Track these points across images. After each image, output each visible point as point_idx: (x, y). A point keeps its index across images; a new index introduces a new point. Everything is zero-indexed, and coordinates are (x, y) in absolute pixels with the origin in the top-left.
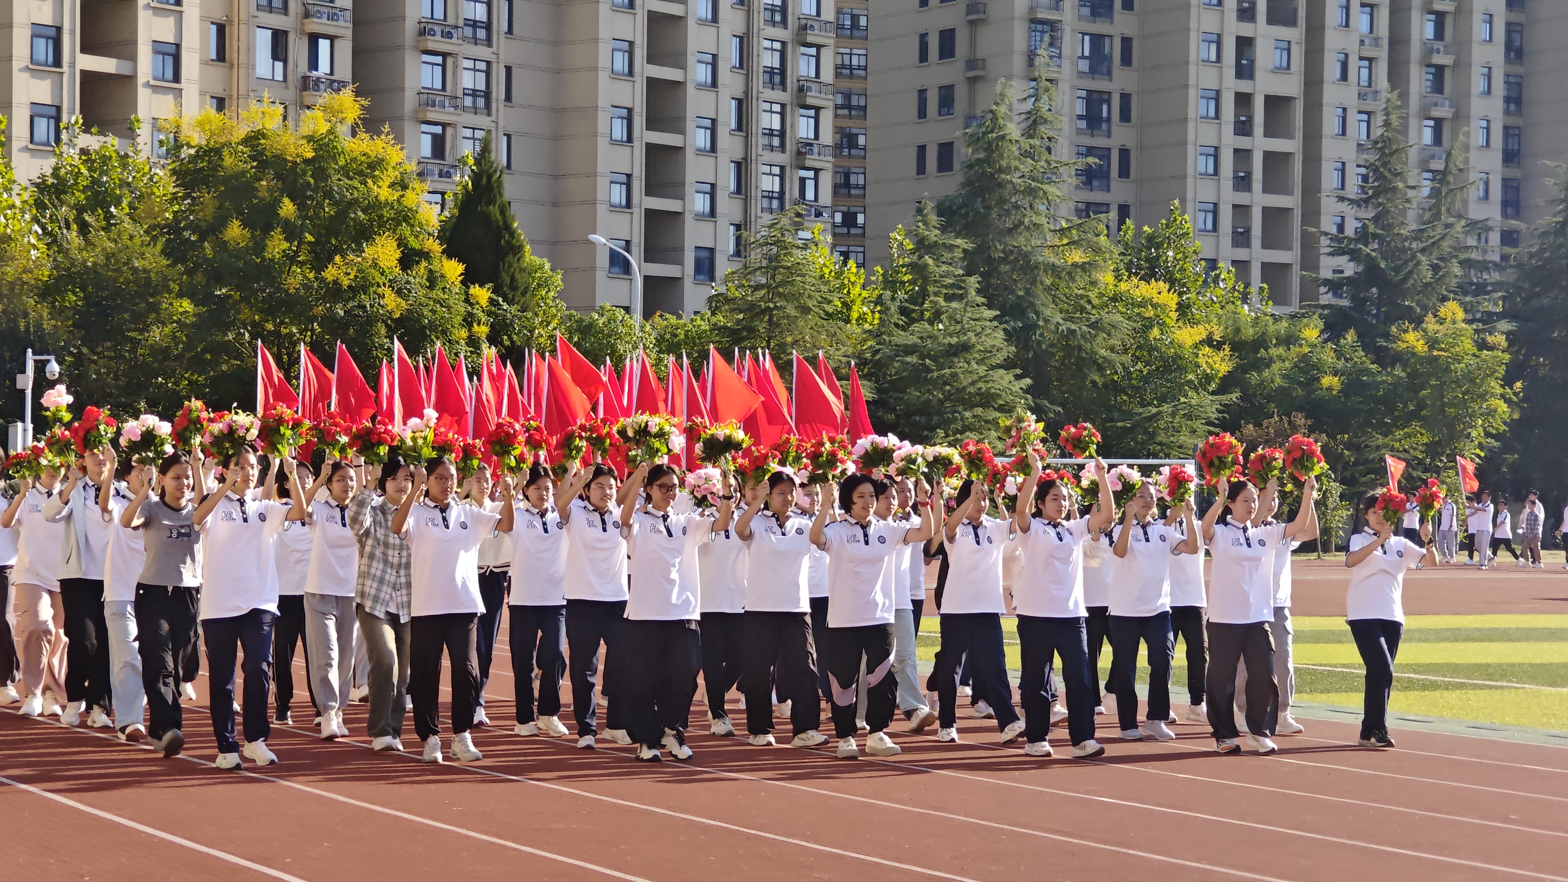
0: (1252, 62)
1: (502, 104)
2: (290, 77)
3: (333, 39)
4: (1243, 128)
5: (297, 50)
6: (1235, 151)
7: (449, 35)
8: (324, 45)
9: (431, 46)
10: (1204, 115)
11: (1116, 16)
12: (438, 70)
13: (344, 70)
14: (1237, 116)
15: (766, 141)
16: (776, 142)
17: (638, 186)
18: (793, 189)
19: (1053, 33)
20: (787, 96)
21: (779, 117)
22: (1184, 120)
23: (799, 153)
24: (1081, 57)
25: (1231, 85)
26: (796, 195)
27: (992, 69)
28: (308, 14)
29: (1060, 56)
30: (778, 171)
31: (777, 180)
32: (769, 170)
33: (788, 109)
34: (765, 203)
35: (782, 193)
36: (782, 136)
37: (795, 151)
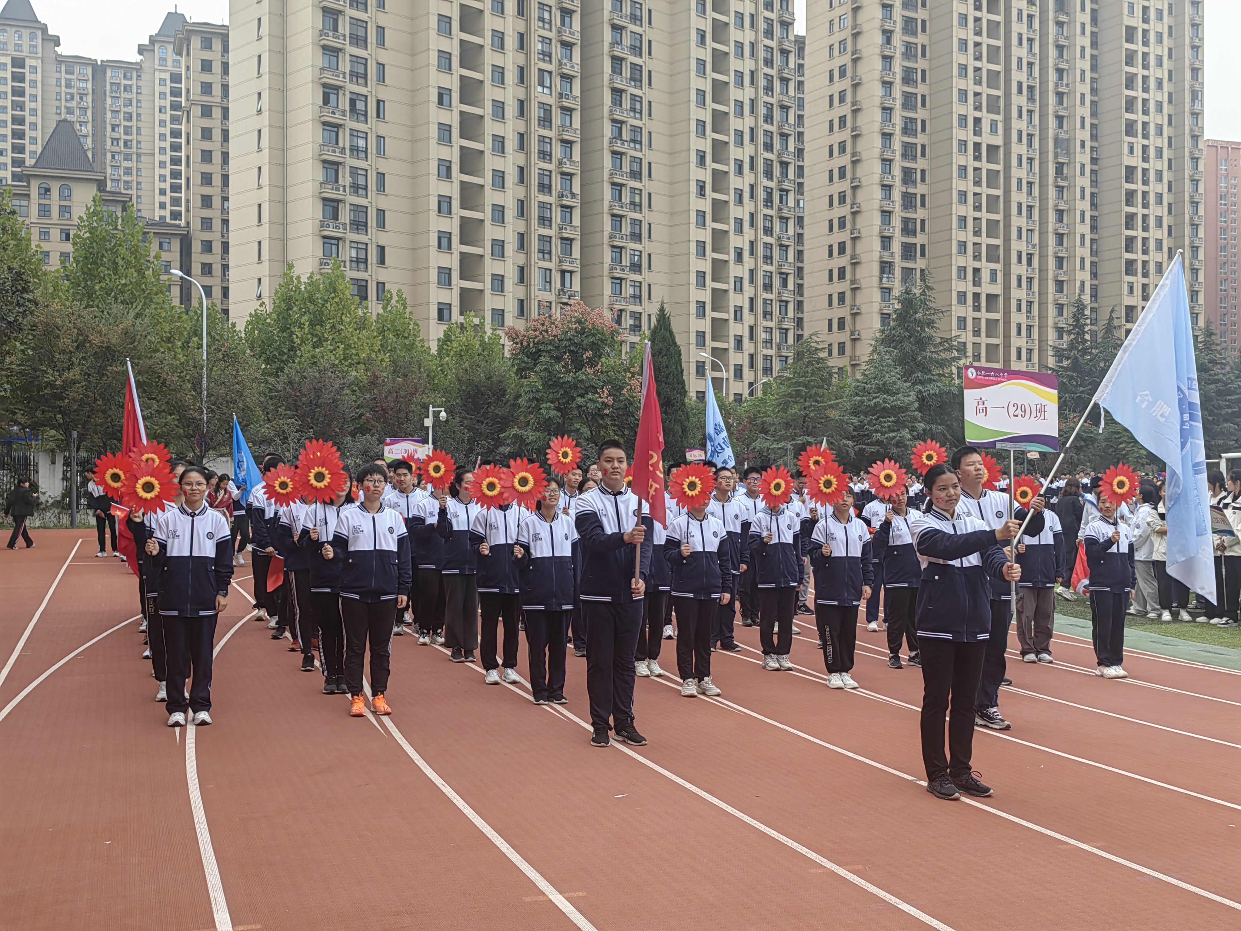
0: (980, 279)
2: (553, 290)
3: (571, 272)
4: (977, 308)
5: (556, 278)
6: (974, 319)
7: (623, 270)
8: (567, 275)
9: (615, 275)
10: (959, 302)
11: (918, 260)
12: (618, 286)
13: (576, 287)
14: (974, 303)
15: (764, 316)
16: (769, 317)
17: (709, 337)
18: (776, 338)
19: (890, 268)
20: (773, 296)
21: (770, 306)
22: (950, 306)
23: (779, 322)
24: (903, 278)
25: (970, 289)
26: (778, 341)
27: (862, 283)
28: (560, 261)
29: (893, 278)
30: (770, 330)
31: (769, 334)
32: (766, 330)
33: (774, 302)
34: (764, 344)
35: (772, 340)
36: (771, 314)
37: (777, 321)
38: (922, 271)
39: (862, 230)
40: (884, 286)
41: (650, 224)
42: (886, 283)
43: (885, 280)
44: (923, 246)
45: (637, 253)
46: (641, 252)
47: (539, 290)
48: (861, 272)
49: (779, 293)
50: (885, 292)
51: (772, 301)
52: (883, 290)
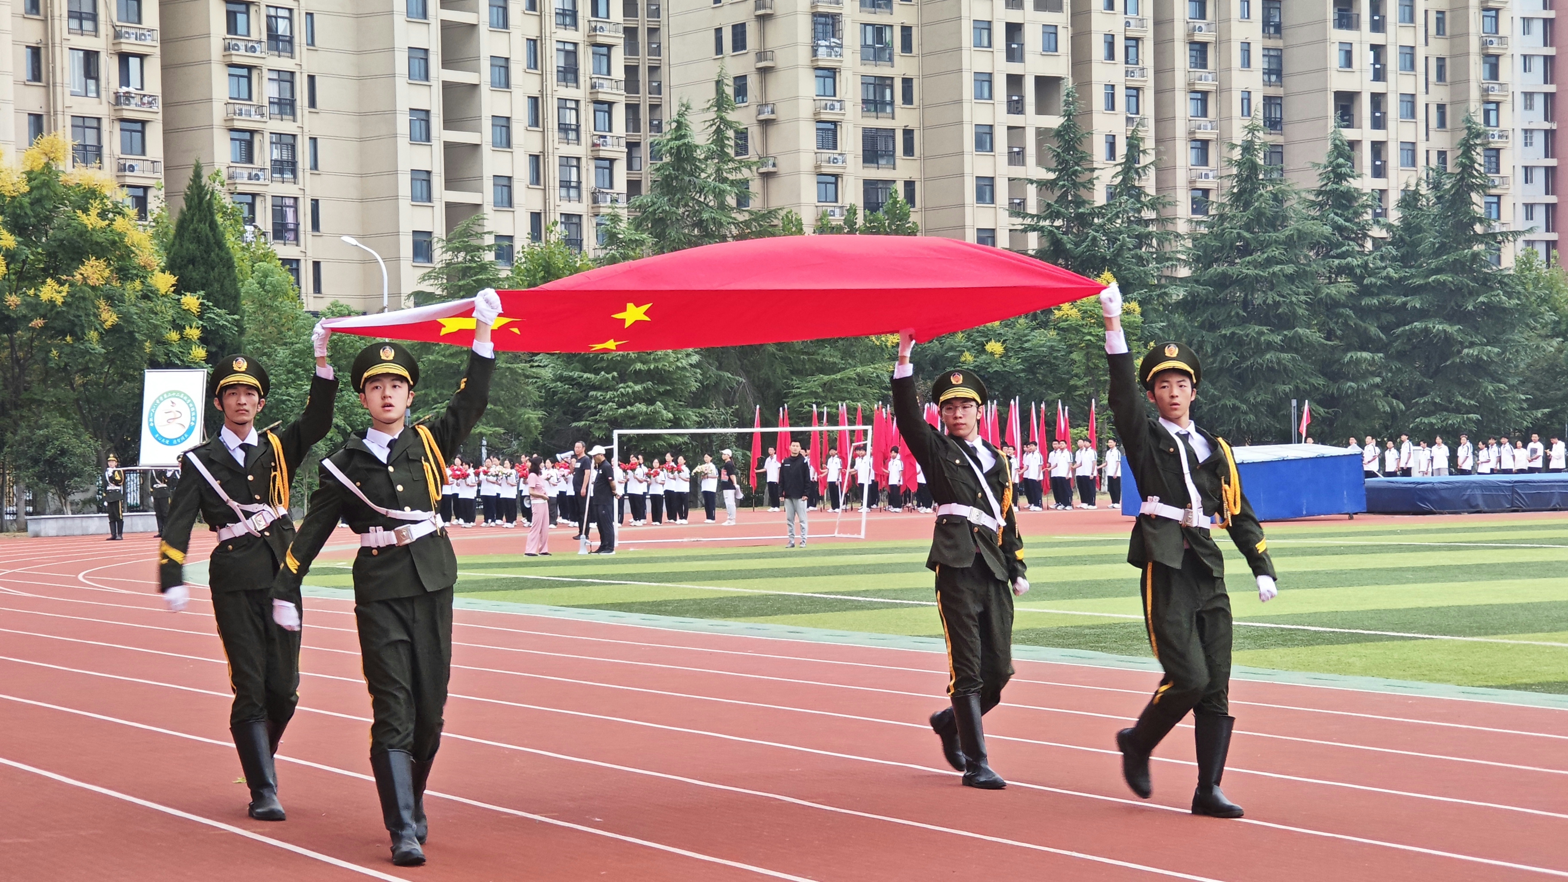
0: (1021, 46)
1: (306, 109)
2: (103, 93)
3: (142, 57)
4: (1016, 107)
5: (109, 67)
6: (1009, 128)
7: (253, 49)
8: (134, 63)
9: (236, 60)
10: (979, 96)
11: (895, 7)
12: (244, 81)
13: (154, 85)
14: (1009, 96)
15: (562, 135)
16: (572, 135)
17: (438, 181)
18: (589, 178)
19: (833, 25)
20: (580, 93)
21: (573, 112)
22: (960, 102)
23: (594, 145)
24: (864, 46)
25: (1002, 68)
26: (593, 184)
27: (781, 59)
28: (117, 35)
29: (841, 46)
30: (574, 163)
31: (574, 170)
32: (566, 162)
33: (582, 105)
34: (564, 192)
35: (579, 182)
36: (577, 130)
37: (590, 143)
38: (906, 31)
40: (821, 64)
42: (825, 59)
43: (822, 51)
45: (281, 13)
46: (291, 10)
47: (73, 94)
48: (776, 35)
49: (593, 87)
50: (825, 77)
51: (577, 102)
52: (820, 73)
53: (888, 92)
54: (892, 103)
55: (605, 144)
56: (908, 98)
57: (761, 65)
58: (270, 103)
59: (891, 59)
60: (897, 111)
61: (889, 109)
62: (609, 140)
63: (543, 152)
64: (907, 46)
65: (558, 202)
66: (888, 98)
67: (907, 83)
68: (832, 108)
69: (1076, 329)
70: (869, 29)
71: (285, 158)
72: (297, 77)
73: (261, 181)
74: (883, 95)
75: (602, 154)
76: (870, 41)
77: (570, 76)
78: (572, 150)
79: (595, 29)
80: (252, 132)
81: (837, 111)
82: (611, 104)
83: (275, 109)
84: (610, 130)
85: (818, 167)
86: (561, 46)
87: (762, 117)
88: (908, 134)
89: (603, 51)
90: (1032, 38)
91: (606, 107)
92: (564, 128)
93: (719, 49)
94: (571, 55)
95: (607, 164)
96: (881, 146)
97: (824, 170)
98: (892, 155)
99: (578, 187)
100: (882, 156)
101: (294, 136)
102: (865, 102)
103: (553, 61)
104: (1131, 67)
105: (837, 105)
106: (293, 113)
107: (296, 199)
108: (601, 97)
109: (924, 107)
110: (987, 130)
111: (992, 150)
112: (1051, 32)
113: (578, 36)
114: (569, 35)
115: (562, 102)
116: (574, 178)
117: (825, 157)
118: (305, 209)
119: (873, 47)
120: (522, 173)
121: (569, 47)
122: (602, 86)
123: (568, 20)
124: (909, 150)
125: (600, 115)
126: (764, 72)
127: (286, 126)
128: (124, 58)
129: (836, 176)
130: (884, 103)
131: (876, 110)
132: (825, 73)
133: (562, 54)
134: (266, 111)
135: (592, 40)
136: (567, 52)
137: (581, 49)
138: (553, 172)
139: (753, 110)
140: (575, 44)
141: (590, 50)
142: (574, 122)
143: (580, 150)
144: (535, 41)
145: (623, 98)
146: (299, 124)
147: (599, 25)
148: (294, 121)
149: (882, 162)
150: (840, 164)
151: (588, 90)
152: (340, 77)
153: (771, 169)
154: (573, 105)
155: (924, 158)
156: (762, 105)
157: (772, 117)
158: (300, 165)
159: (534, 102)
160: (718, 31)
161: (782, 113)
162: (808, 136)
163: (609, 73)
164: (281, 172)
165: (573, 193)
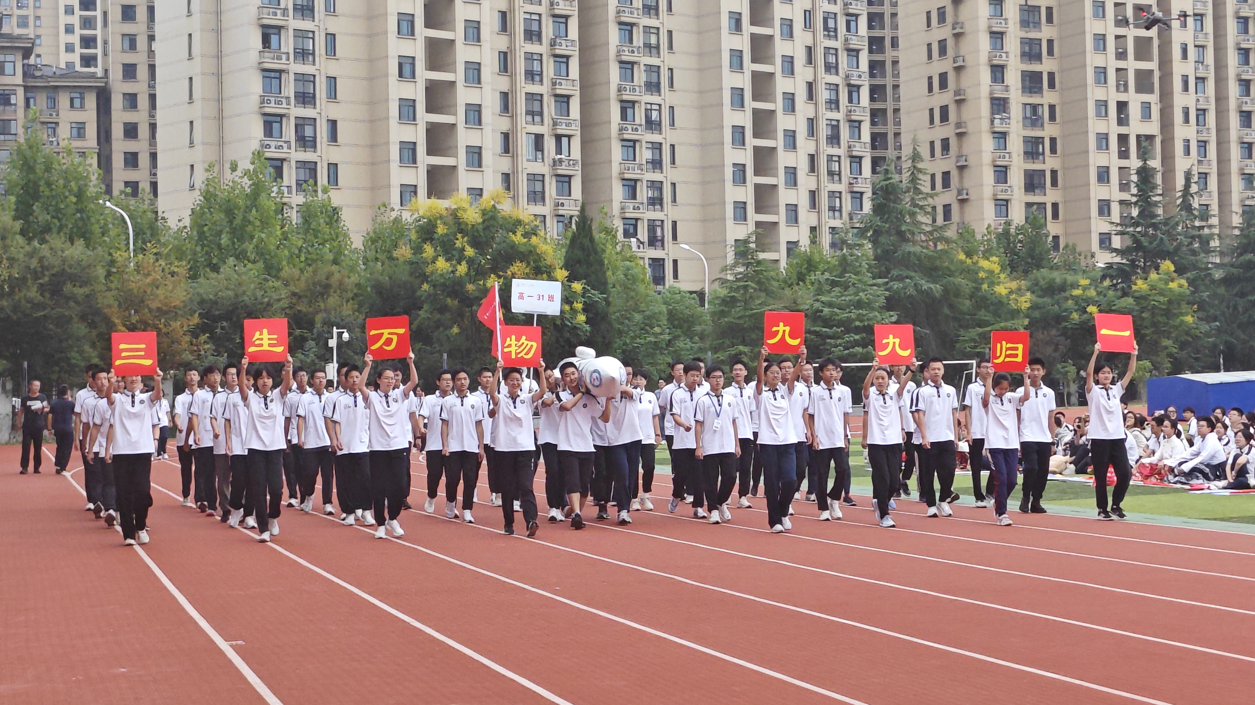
0: (1127, 116)
1: (669, 165)
2: (546, 160)
3: (569, 137)
4: (1124, 154)
5: (550, 144)
6: (1120, 168)
7: (637, 130)
8: (565, 141)
9: (626, 136)
10: (1099, 148)
11: (1045, 93)
12: (631, 150)
13: (576, 153)
14: (1120, 147)
15: (830, 178)
16: (836, 178)
17: (750, 208)
18: (847, 204)
19: (1004, 106)
20: (840, 151)
21: (837, 164)
22: (1087, 152)
23: (850, 184)
24: (1025, 118)
25: (1114, 130)
26: (849, 208)
27: (970, 128)
28: (555, 124)
29: (1009, 118)
30: (838, 195)
31: (838, 200)
32: (832, 194)
33: (843, 158)
34: (831, 213)
35: (841, 207)
36: (839, 174)
37: (847, 182)
38: (1052, 108)
39: (968, 58)
40: (996, 130)
41: (671, 70)
42: (999, 127)
43: (997, 122)
44: (1051, 75)
45: (654, 107)
46: (660, 105)
47: (528, 160)
48: (967, 113)
49: (850, 147)
50: (999, 138)
51: (839, 157)
52: (996, 135)
53: (1041, 146)
54: (1043, 153)
55: (857, 183)
56: (1053, 150)
57: (958, 131)
58: (647, 162)
59: (1042, 125)
60: (1047, 158)
61: (1041, 157)
62: (860, 180)
63: (818, 189)
64: (1052, 117)
65: (827, 220)
66: (1041, 150)
67: (1053, 140)
68: (1004, 157)
69: (1144, 298)
70: (1028, 107)
71: (656, 195)
72: (664, 146)
73: (641, 211)
74: (1038, 149)
75: (855, 189)
76: (1028, 115)
77: (835, 141)
78: (836, 187)
79: (850, 111)
80: (636, 181)
81: (1007, 159)
82: (861, 158)
83: (650, 166)
84: (861, 174)
85: (995, 195)
86: (829, 122)
87: (959, 164)
88: (1054, 173)
89: (856, 125)
90: (1134, 111)
91: (857, 160)
92: (831, 173)
93: (932, 121)
94: (835, 128)
95: (858, 195)
96: (1036, 181)
97: (999, 197)
98: (1043, 187)
99: (840, 211)
100: (1037, 187)
101: (662, 182)
102: (1026, 153)
103: (823, 131)
104: (1200, 128)
105: (1007, 156)
106: (661, 168)
107: (662, 221)
108: (855, 153)
109: (1064, 156)
110: (1105, 170)
111: (1108, 182)
112: (1146, 107)
113: (839, 116)
114: (834, 115)
115: (830, 158)
116: (838, 205)
117: (999, 188)
118: (668, 227)
119: (1031, 118)
120: (804, 202)
121: (834, 123)
122: (854, 146)
123: (833, 106)
124: (1054, 183)
125: (854, 165)
126: (960, 135)
127: (657, 176)
128: (558, 138)
129: (1007, 201)
130: (1038, 154)
131: (1033, 158)
132: (1000, 135)
133: (830, 127)
134: (644, 167)
135: (849, 118)
136: (833, 126)
137: (841, 123)
138: (824, 201)
139: (954, 159)
140: (838, 121)
141: (847, 124)
142: (837, 169)
143: (842, 187)
144: (812, 119)
145: (869, 154)
146: (664, 174)
147: (853, 108)
148: (662, 173)
149: (1037, 191)
150: (1009, 193)
151: (847, 149)
152: (691, 145)
153: (965, 197)
154: (837, 159)
155: (1065, 188)
156: (959, 157)
157: (965, 164)
158: (665, 200)
159: (812, 158)
160: (931, 110)
161: (972, 161)
162: (988, 176)
163: (860, 138)
164: (653, 204)
165: (837, 214)
